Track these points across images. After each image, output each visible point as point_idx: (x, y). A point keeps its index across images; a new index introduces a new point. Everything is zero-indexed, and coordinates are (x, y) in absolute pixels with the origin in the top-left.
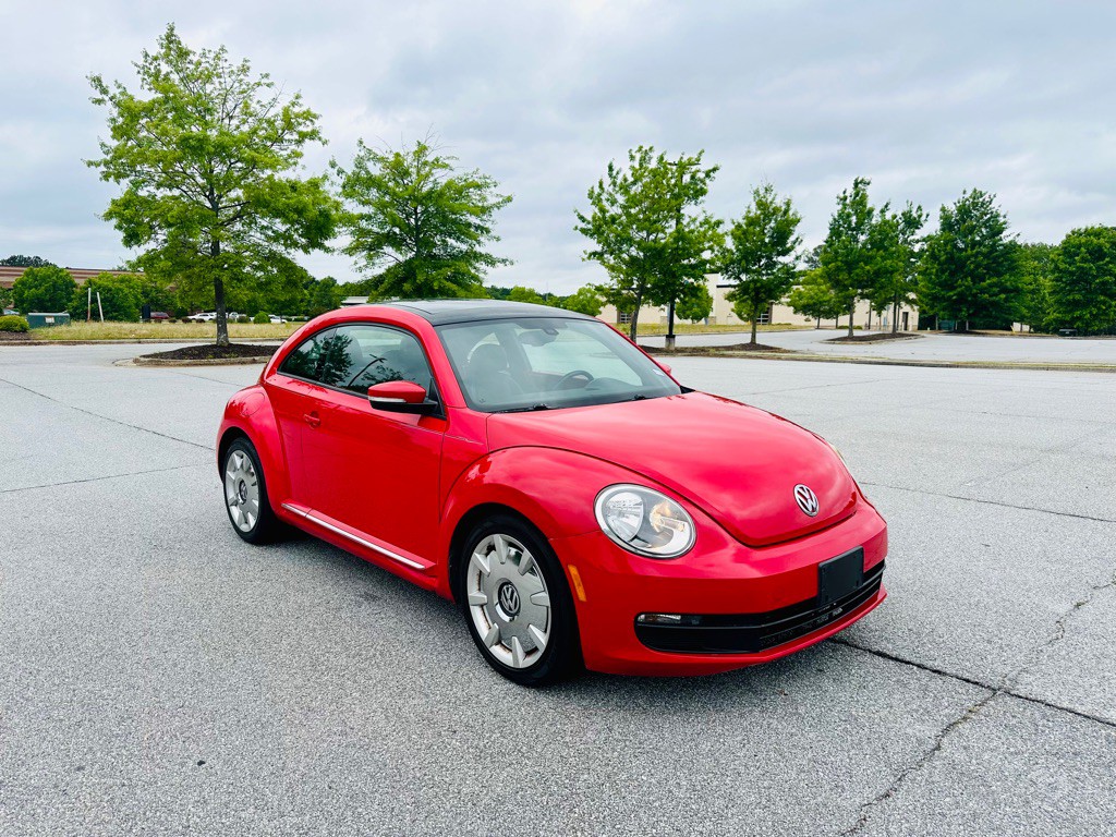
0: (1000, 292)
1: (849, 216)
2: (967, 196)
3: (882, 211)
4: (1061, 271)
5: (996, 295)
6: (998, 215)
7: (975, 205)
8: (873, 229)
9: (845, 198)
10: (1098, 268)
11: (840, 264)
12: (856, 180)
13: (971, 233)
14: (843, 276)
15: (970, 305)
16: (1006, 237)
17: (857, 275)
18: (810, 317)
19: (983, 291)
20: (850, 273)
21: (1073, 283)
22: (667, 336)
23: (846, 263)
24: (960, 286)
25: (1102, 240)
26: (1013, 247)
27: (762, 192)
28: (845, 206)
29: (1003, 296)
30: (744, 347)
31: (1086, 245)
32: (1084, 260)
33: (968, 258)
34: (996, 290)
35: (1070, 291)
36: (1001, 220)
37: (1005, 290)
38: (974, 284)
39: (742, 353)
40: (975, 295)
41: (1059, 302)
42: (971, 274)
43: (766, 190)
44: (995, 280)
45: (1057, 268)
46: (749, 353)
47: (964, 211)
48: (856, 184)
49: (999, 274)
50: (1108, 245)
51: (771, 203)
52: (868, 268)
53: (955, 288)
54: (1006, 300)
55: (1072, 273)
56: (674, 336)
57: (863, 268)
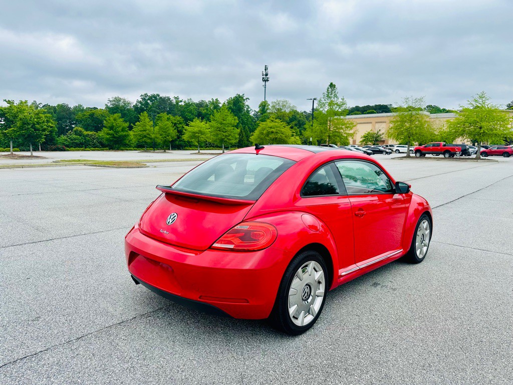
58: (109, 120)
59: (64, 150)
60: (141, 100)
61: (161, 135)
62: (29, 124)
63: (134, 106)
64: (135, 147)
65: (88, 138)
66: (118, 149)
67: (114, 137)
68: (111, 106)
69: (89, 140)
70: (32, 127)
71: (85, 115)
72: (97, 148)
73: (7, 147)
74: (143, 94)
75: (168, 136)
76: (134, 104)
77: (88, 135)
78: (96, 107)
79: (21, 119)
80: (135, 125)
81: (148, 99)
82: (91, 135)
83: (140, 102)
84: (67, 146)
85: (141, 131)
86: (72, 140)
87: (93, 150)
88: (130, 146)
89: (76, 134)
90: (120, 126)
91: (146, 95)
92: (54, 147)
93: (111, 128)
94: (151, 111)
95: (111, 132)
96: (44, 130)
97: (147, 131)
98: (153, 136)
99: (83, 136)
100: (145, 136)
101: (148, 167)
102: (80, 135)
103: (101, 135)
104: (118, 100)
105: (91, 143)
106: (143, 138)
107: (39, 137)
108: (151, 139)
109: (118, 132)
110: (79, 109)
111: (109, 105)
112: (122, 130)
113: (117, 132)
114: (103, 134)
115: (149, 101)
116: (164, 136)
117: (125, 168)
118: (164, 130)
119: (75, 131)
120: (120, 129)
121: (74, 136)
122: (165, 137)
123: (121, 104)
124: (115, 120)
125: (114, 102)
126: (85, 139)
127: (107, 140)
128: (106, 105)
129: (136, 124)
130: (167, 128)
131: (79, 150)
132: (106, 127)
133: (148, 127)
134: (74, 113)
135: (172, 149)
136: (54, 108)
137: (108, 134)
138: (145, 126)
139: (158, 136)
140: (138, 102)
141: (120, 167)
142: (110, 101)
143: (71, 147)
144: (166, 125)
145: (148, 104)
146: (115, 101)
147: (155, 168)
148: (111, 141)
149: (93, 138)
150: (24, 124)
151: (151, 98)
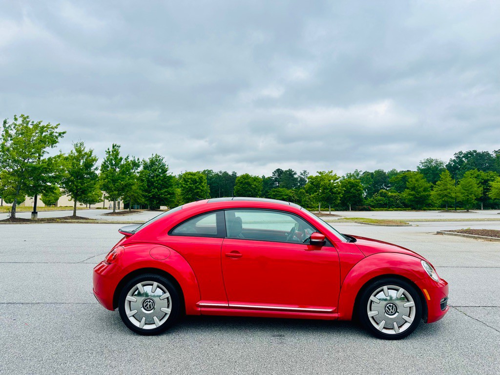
0: (168, 195)
1: (112, 160)
2: (153, 156)
3: (126, 159)
4: (184, 187)
5: (166, 195)
6: (165, 165)
7: (157, 160)
8: (123, 166)
9: (110, 152)
10: (195, 186)
11: (109, 180)
12: (113, 145)
13: (156, 171)
14: (111, 185)
15: (157, 199)
16: (168, 173)
17: (118, 185)
18: (83, 204)
19: (162, 194)
20: (114, 185)
21: (188, 191)
22: (32, 213)
23: (112, 180)
24: (153, 192)
25: (195, 177)
26: (171, 177)
27: (79, 145)
28: (110, 155)
29: (169, 196)
30: (71, 218)
31: (191, 178)
32: (191, 184)
33: (155, 181)
34: (166, 194)
35: (187, 194)
36: (166, 167)
37: (170, 194)
38: (158, 191)
39: (70, 221)
40: (159, 195)
41: (184, 198)
42: (156, 187)
43: (81, 144)
44: (166, 190)
45: (182, 186)
46: (73, 220)
47: (153, 163)
48: (113, 147)
49: (167, 188)
50: (198, 179)
51: (83, 150)
52: (122, 182)
53: (151, 193)
54: (170, 198)
55: (187, 188)
56: (37, 213)
57: (120, 183)
58: (412, 181)
59: (370, 210)
60: (455, 158)
61: (462, 193)
62: (327, 189)
63: (446, 166)
64: (439, 207)
65: (392, 199)
66: (419, 209)
67: (416, 197)
68: (423, 168)
69: (392, 201)
70: (330, 191)
71: (398, 178)
72: (399, 209)
73: (326, 207)
74: (457, 153)
75: (471, 194)
76: (447, 163)
77: (392, 196)
78: (409, 170)
79: (322, 185)
80: (436, 185)
81: (463, 157)
82: (395, 196)
83: (454, 161)
84: (373, 207)
85: (441, 191)
86: (377, 201)
87: (396, 210)
88: (433, 206)
89: (381, 196)
90: (422, 187)
91: (461, 153)
92: (361, 207)
93: (413, 189)
94: (466, 168)
95: (413, 192)
96: (339, 193)
97: (448, 190)
98: (453, 195)
99: (387, 198)
100: (446, 196)
101: (411, 225)
102: (385, 197)
103: (404, 196)
104: (430, 161)
105: (394, 204)
106: (443, 197)
107: (336, 198)
108: (452, 198)
109: (420, 192)
110: (393, 173)
111: (420, 167)
112: (424, 190)
113: (418, 192)
114: (405, 194)
115: (464, 159)
116: (466, 194)
117: (384, 226)
118: (467, 189)
119: (381, 193)
120: (422, 189)
121: (379, 198)
122: (468, 196)
123: (433, 164)
124: (417, 181)
125: (426, 164)
126: (389, 200)
127: (410, 200)
128: (418, 167)
129: (437, 183)
130: (470, 186)
131: (382, 210)
132: (408, 188)
133: (449, 186)
134: (388, 177)
135: (484, 209)
136: (372, 174)
137: (410, 194)
138: (446, 185)
139: (459, 194)
140: (451, 160)
141: (380, 225)
142: (422, 163)
143: (376, 207)
144: (469, 182)
145: (463, 161)
146: (427, 162)
147: (418, 227)
148: (413, 201)
149: (396, 199)
150: (324, 189)
151: (466, 156)
